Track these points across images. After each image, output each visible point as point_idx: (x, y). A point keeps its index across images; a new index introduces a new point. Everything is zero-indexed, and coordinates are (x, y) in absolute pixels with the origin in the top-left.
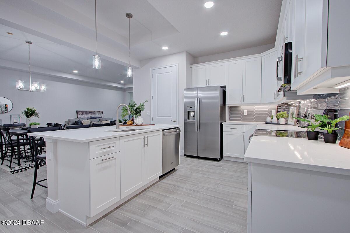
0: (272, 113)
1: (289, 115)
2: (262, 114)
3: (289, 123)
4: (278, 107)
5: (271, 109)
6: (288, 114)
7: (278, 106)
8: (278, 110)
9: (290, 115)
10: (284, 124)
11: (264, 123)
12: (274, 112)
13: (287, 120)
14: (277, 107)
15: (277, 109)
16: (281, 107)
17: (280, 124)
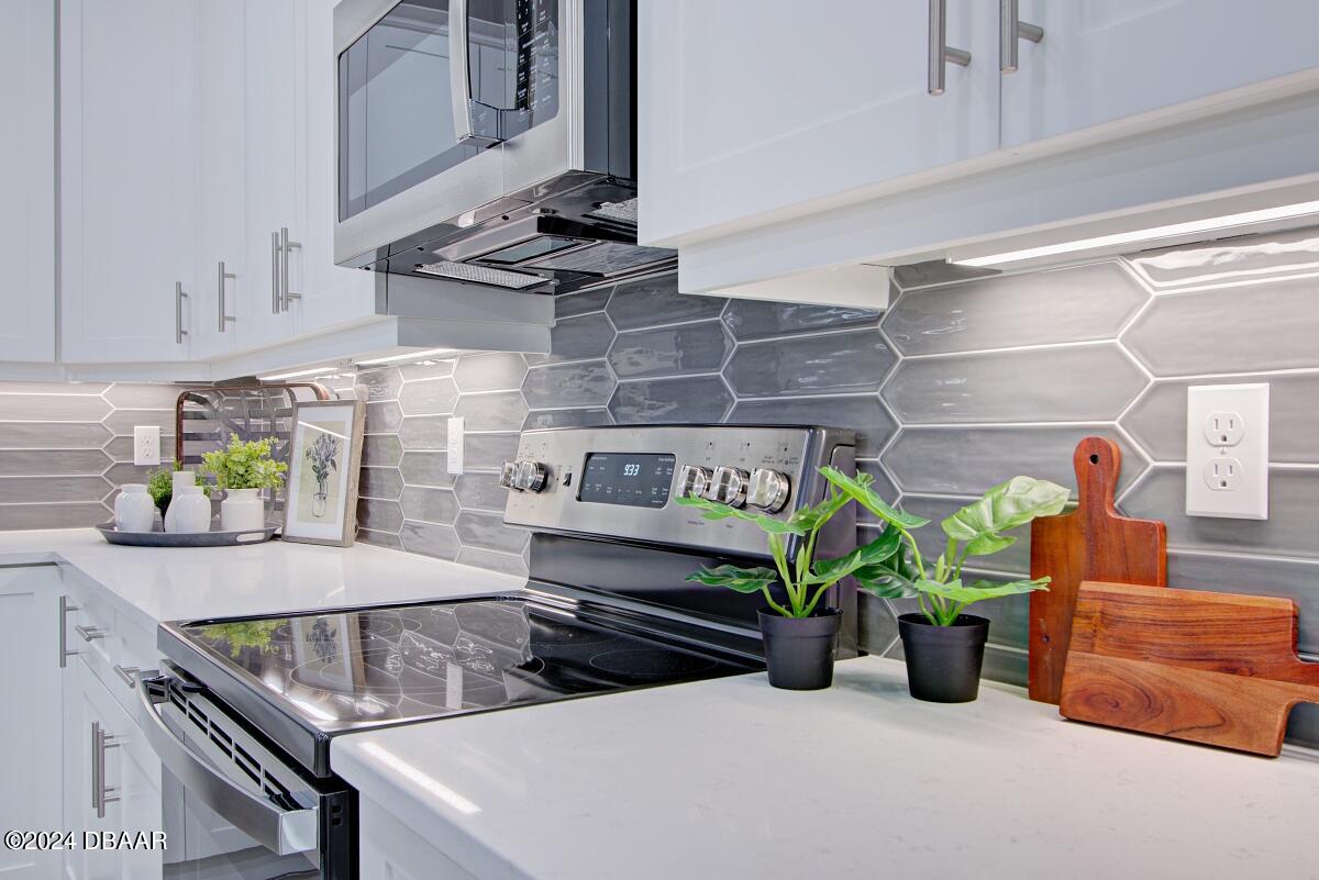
0: (131, 454)
1: (296, 471)
2: (49, 459)
3: (294, 526)
4: (189, 406)
5: (127, 421)
6: (283, 455)
7: (186, 397)
8: (189, 426)
9: (300, 467)
10: (261, 536)
11: (96, 534)
12: (148, 445)
13: (281, 507)
14: (180, 402)
15: (181, 416)
16: (202, 401)
17: (240, 539)
